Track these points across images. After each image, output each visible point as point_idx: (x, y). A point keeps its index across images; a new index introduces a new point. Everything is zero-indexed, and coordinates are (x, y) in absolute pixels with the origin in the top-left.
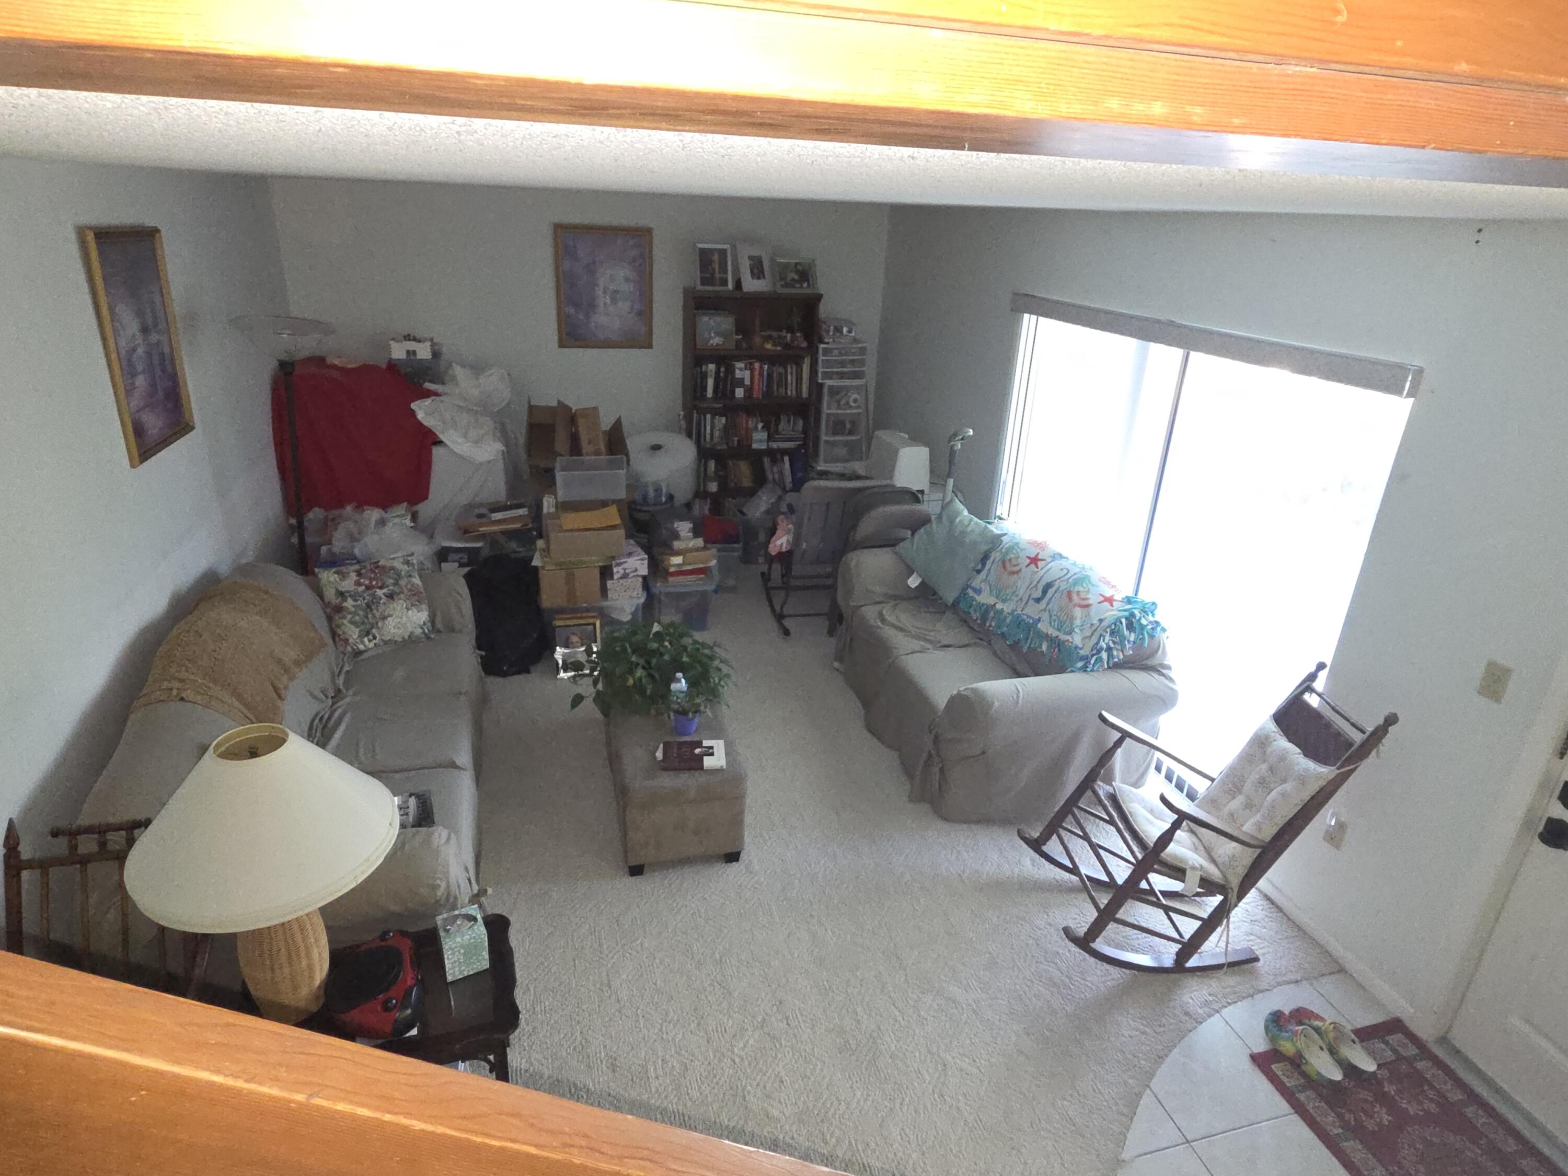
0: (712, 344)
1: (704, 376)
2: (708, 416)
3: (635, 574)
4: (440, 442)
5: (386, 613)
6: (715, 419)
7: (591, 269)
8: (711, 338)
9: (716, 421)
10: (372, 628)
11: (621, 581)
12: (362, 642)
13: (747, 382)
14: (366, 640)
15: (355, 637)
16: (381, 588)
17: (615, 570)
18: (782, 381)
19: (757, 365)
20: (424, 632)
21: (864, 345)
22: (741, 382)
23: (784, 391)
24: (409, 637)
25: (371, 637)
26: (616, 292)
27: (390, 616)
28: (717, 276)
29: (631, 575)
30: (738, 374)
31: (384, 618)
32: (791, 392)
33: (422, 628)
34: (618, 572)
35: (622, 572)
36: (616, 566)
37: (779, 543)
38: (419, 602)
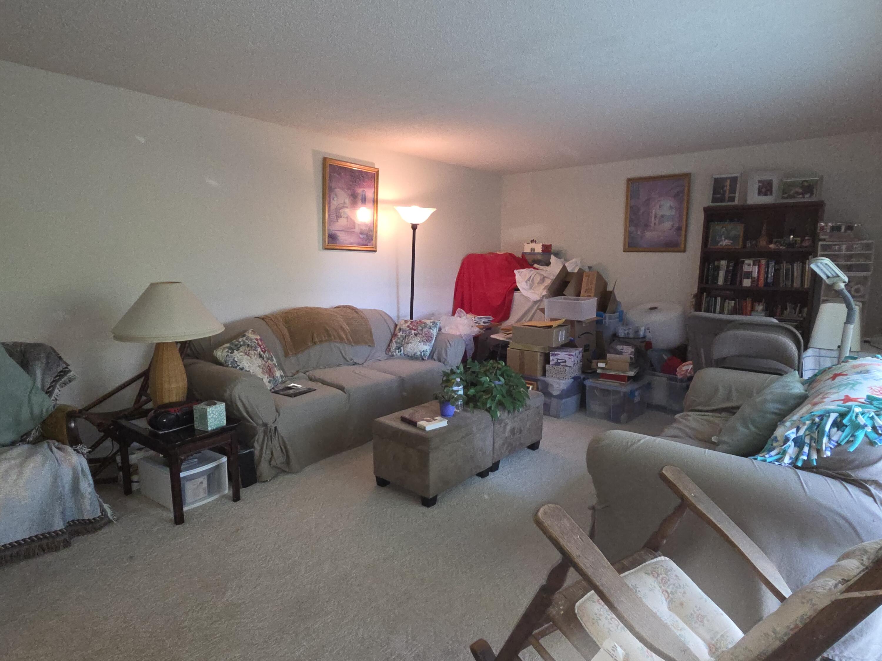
0: (721, 245)
1: (717, 269)
2: (719, 299)
3: (564, 364)
4: (518, 290)
5: (410, 341)
6: (725, 301)
7: (647, 202)
8: (721, 240)
9: (726, 304)
10: (402, 346)
11: (554, 366)
12: (395, 352)
13: (755, 275)
14: (397, 351)
15: (394, 348)
16: (415, 330)
17: (551, 358)
18: (790, 275)
19: (763, 262)
20: (421, 355)
21: (870, 241)
22: (749, 275)
23: (790, 283)
24: (414, 355)
25: (399, 351)
26: (662, 216)
27: (411, 343)
28: (727, 195)
29: (562, 364)
30: (746, 268)
31: (408, 343)
32: (797, 284)
33: (421, 353)
34: (553, 360)
35: (556, 361)
36: (552, 356)
37: (684, 368)
38: (427, 341)
